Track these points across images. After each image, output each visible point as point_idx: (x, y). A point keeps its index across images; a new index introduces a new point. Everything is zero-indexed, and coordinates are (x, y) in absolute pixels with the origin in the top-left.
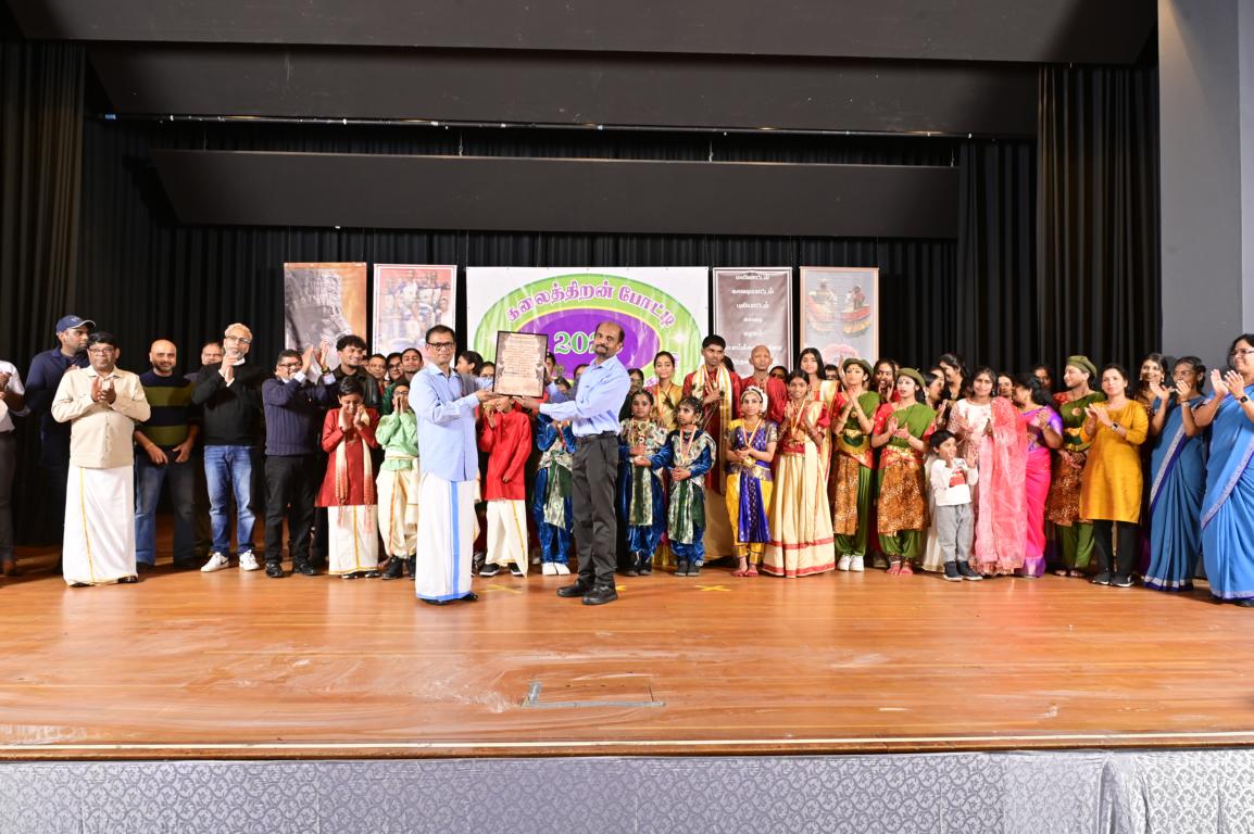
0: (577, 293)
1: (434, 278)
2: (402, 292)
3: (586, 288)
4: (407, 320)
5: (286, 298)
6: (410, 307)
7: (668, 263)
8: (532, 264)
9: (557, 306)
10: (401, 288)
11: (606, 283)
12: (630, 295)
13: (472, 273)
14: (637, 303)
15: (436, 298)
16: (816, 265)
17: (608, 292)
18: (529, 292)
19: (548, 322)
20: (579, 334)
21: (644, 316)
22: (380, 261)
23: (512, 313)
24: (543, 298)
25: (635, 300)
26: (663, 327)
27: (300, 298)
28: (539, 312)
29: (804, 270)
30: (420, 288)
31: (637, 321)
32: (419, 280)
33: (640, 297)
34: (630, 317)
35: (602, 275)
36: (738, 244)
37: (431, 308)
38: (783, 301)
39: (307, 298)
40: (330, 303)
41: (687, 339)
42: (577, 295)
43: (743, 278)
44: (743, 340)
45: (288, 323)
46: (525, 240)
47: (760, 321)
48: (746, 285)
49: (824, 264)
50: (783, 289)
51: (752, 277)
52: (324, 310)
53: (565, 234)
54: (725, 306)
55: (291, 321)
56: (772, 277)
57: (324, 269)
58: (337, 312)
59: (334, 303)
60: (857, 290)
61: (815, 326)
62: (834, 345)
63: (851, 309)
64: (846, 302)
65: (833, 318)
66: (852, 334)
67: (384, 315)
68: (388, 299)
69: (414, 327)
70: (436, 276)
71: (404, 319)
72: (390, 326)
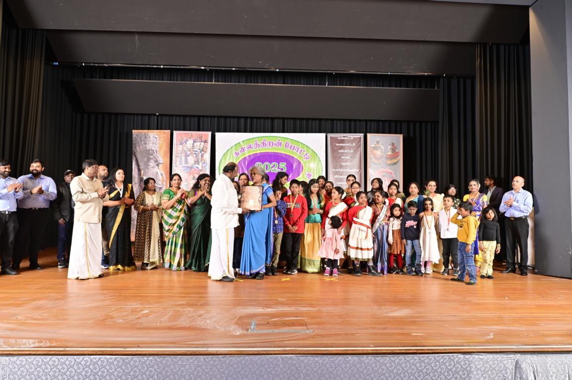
0: (266, 144)
1: (201, 138)
2: (186, 143)
3: (270, 142)
4: (188, 156)
5: (133, 146)
6: (190, 150)
7: (307, 132)
8: (245, 131)
9: (256, 151)
10: (186, 142)
11: (279, 140)
12: (290, 146)
13: (218, 135)
14: (293, 149)
15: (202, 147)
16: (374, 133)
17: (280, 144)
18: (244, 144)
19: (252, 158)
20: (267, 163)
21: (296, 156)
22: (176, 130)
23: (236, 153)
24: (250, 147)
25: (292, 148)
26: (305, 160)
27: (140, 146)
28: (248, 153)
29: (369, 135)
30: (194, 142)
31: (293, 157)
32: (194, 138)
33: (294, 147)
34: (290, 156)
35: (278, 137)
36: (339, 122)
37: (199, 151)
38: (360, 149)
39: (143, 146)
40: (153, 148)
41: (316, 166)
42: (266, 146)
43: (341, 138)
44: (341, 167)
45: (134, 157)
46: (243, 120)
47: (349, 158)
48: (342, 141)
49: (378, 132)
50: (359, 144)
51: (346, 138)
52: (151, 151)
53: (260, 118)
54: (333, 151)
55: (136, 156)
56: (354, 138)
57: (151, 133)
58: (157, 153)
59: (155, 148)
60: (393, 144)
61: (374, 160)
62: (383, 169)
63: (390, 153)
64: (388, 149)
65: (382, 157)
66: (391, 165)
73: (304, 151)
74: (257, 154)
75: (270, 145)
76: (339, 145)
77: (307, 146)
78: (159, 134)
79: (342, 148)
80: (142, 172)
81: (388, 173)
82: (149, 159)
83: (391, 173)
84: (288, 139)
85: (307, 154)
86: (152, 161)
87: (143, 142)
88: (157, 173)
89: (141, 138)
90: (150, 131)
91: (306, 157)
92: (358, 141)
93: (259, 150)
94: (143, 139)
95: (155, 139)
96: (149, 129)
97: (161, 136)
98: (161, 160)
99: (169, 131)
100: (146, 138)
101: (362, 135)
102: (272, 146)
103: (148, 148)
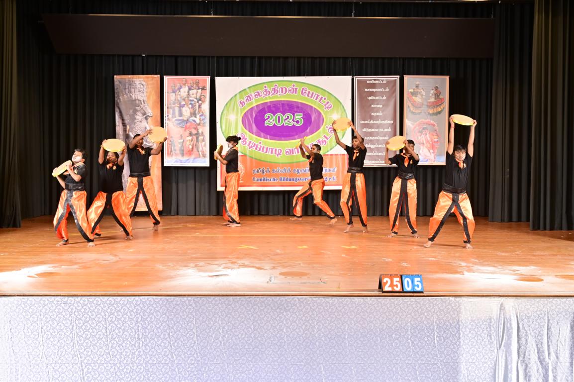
0: (277, 91)
3: (282, 89)
5: (116, 95)
7: (329, 74)
8: (252, 75)
9: (266, 99)
11: (294, 86)
12: (307, 93)
13: (219, 80)
14: (311, 97)
16: (413, 74)
18: (250, 90)
19: (261, 108)
20: (279, 114)
21: (315, 105)
22: (167, 74)
23: (241, 103)
24: (258, 95)
25: (310, 95)
26: (326, 110)
27: (123, 95)
28: (256, 103)
29: (406, 77)
31: (312, 107)
33: (313, 93)
34: (307, 105)
35: (291, 81)
38: (394, 95)
39: (127, 95)
40: (140, 98)
41: (340, 116)
42: (277, 93)
43: (371, 82)
44: (371, 118)
45: (117, 109)
46: (248, 61)
47: (381, 106)
48: (373, 86)
49: (418, 73)
50: (394, 88)
51: (377, 82)
52: (137, 101)
53: (270, 58)
54: (361, 98)
55: (119, 108)
56: (388, 82)
57: (136, 78)
58: (144, 103)
59: (142, 98)
60: (436, 88)
61: (412, 109)
62: (424, 120)
63: (433, 100)
64: (431, 95)
65: (423, 104)
66: (433, 114)
67: (170, 105)
68: (172, 96)
69: (186, 111)
70: (198, 82)
71: (181, 106)
72: (174, 111)
73: (325, 99)
74: (267, 103)
75: (282, 92)
76: (369, 90)
77: (328, 92)
78: (146, 79)
79: (372, 94)
80: (128, 127)
81: (429, 124)
82: (135, 111)
83: (434, 125)
84: (305, 83)
85: (328, 103)
86: (139, 114)
87: (127, 90)
89: (125, 85)
90: (135, 76)
91: (327, 106)
92: (392, 84)
93: (270, 98)
94: (127, 87)
95: (142, 86)
96: (133, 74)
97: (149, 83)
98: (149, 112)
99: (159, 76)
100: (130, 85)
101: (397, 78)
102: (286, 93)
103: (134, 98)
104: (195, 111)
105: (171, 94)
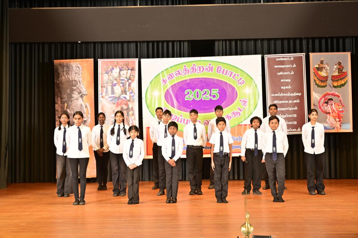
3: (200, 67)
5: (55, 77)
9: (186, 77)
11: (210, 65)
12: (222, 70)
14: (226, 74)
18: (172, 70)
19: (181, 85)
20: (198, 90)
21: (229, 81)
22: (101, 58)
23: (164, 81)
24: (179, 73)
26: (239, 85)
27: (62, 76)
28: (177, 80)
29: (311, 54)
31: (226, 83)
34: (222, 81)
39: (66, 77)
40: (76, 79)
41: (252, 91)
42: (196, 71)
43: (279, 59)
45: (56, 89)
48: (282, 63)
50: (301, 64)
51: (285, 59)
52: (74, 82)
54: (271, 74)
55: (58, 88)
56: (295, 59)
57: (73, 62)
58: (80, 83)
59: (78, 79)
61: (318, 83)
62: (329, 92)
63: (336, 74)
64: (334, 69)
65: (328, 78)
66: (337, 87)
67: (104, 84)
68: (105, 76)
69: (118, 90)
70: (128, 64)
71: (113, 85)
72: (107, 89)
73: (238, 75)
74: (186, 80)
75: (200, 70)
76: (278, 66)
77: (240, 70)
78: (82, 63)
79: (281, 70)
80: (66, 104)
82: (72, 91)
84: (220, 62)
85: (241, 79)
86: (75, 92)
87: (65, 72)
88: (81, 105)
89: (63, 68)
90: (72, 60)
91: (240, 82)
92: (299, 61)
93: (189, 76)
94: (65, 70)
95: (78, 69)
96: (72, 58)
97: (84, 66)
98: (85, 91)
99: (93, 59)
100: (68, 68)
101: (303, 55)
102: (203, 71)
103: (71, 79)
104: (126, 89)
105: (104, 75)
